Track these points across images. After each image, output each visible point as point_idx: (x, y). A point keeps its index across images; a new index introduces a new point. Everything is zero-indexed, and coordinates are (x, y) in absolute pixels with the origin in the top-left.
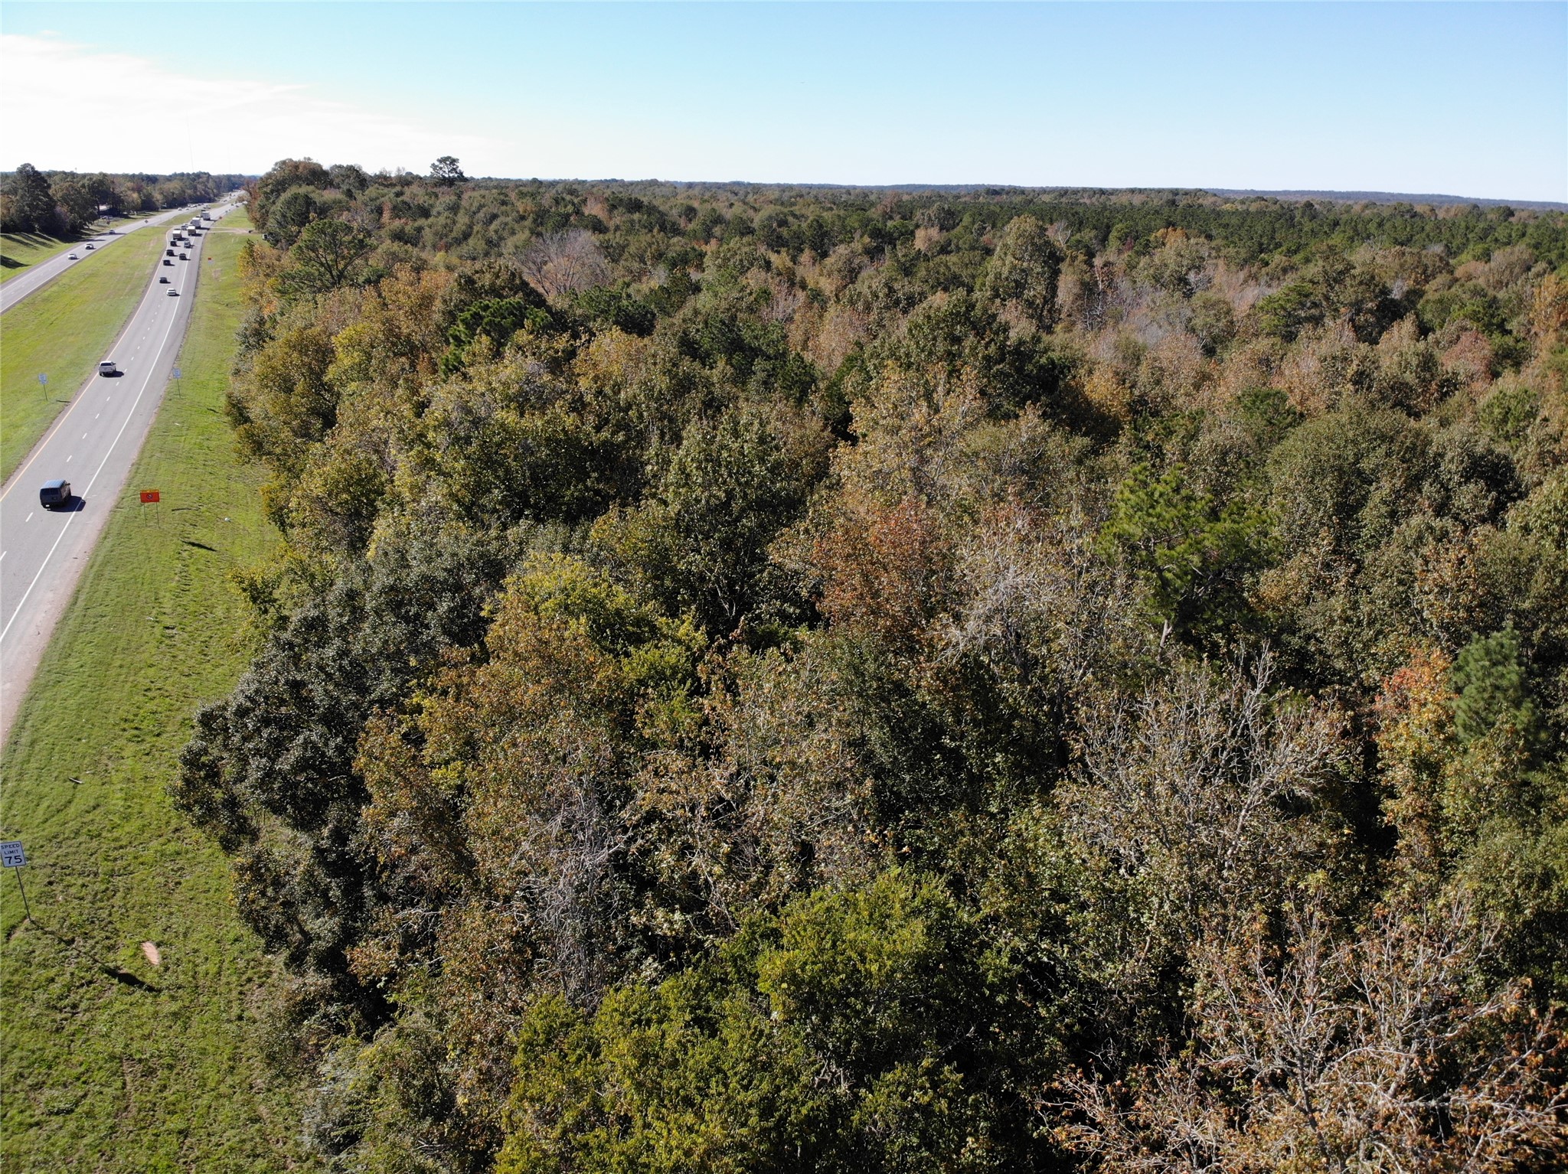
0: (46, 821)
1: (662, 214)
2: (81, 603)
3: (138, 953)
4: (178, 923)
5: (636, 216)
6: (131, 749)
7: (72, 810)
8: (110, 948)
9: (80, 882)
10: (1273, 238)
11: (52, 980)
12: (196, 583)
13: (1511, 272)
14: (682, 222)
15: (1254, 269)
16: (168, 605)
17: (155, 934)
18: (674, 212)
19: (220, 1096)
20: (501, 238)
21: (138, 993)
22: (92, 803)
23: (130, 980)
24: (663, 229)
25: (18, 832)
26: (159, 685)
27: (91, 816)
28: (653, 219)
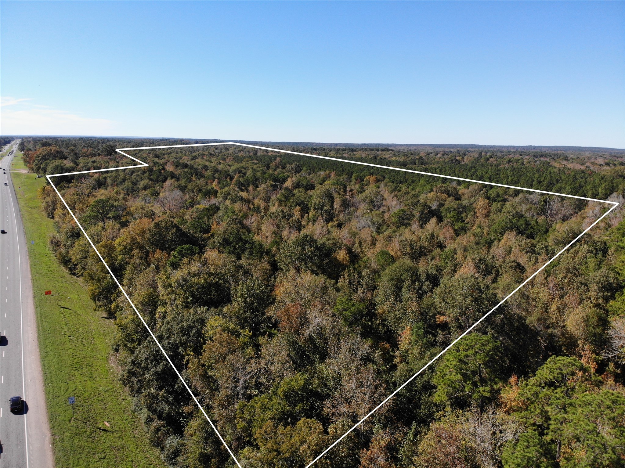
0: (64, 394)
1: (196, 169)
2: (41, 330)
3: (104, 424)
4: (111, 417)
5: (186, 170)
6: (76, 373)
7: (70, 390)
8: (96, 423)
9: (81, 408)
10: (405, 177)
11: (86, 431)
12: (70, 321)
13: (475, 192)
14: (203, 171)
15: (396, 193)
16: (66, 329)
17: (106, 419)
18: (200, 167)
19: (137, 453)
20: (138, 181)
21: (108, 433)
22: (74, 388)
23: (104, 430)
24: (196, 175)
25: (59, 397)
26: (75, 354)
27: (75, 392)
28: (193, 171)
